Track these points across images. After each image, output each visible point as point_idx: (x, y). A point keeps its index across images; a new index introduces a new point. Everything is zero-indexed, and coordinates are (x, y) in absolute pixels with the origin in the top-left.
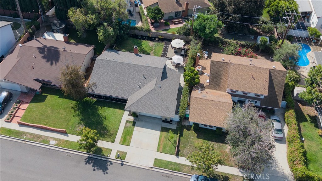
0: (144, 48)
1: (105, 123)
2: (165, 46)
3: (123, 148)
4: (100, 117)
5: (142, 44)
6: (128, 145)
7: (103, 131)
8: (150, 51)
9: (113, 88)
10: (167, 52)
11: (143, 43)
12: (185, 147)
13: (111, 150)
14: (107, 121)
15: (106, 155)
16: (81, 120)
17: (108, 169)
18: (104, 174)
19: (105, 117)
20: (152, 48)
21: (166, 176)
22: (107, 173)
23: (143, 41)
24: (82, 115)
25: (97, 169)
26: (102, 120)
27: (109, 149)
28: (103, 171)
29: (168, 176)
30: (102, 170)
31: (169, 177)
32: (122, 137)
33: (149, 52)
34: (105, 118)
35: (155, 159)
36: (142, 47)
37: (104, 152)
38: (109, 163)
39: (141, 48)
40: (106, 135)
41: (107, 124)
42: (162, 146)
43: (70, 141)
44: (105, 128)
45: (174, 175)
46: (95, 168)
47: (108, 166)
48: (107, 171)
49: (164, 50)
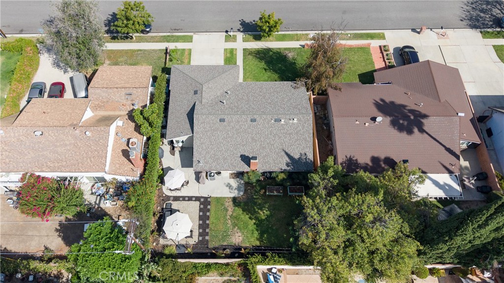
0: (250, 218)
1: (263, 64)
2: (207, 234)
3: (230, 45)
4: (272, 69)
5: (257, 230)
6: (226, 50)
7: (262, 56)
8: (234, 214)
9: (266, 88)
10: (200, 216)
11: (256, 234)
12: (159, 58)
13: (243, 41)
14: (261, 67)
15: (247, 36)
16: (295, 63)
17: (240, 24)
18: (242, 20)
19: (266, 71)
20: (235, 225)
21: (178, 30)
22: (240, 21)
23: (258, 243)
24: (297, 69)
25: (251, 23)
26: (267, 66)
27: (246, 41)
28: (244, 22)
29: (177, 30)
30: (246, 22)
31: (175, 30)
32: (236, 54)
33: (237, 208)
34: (265, 69)
35: (192, 42)
36: (254, 221)
37: (251, 38)
38: (242, 30)
39: (256, 218)
40: (256, 54)
41: (259, 63)
42: (186, 53)
43: (295, 41)
44: (261, 59)
45: (169, 32)
46: (254, 23)
47: (241, 27)
48: (240, 22)
49: (208, 222)
